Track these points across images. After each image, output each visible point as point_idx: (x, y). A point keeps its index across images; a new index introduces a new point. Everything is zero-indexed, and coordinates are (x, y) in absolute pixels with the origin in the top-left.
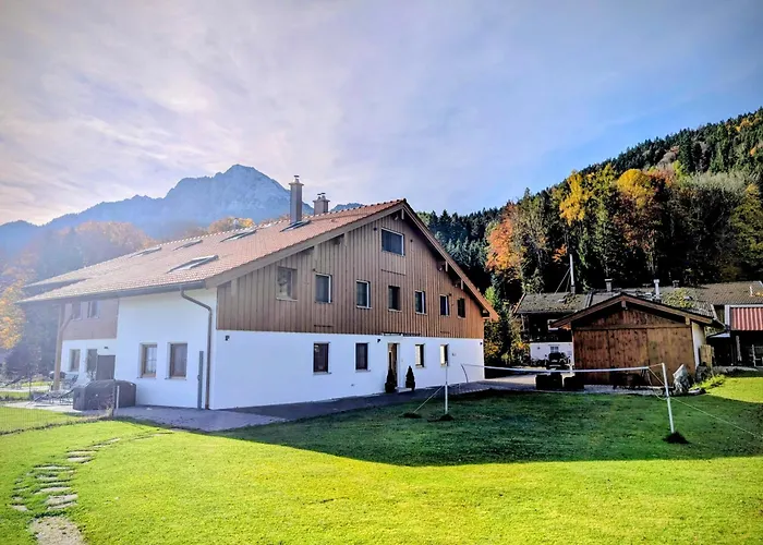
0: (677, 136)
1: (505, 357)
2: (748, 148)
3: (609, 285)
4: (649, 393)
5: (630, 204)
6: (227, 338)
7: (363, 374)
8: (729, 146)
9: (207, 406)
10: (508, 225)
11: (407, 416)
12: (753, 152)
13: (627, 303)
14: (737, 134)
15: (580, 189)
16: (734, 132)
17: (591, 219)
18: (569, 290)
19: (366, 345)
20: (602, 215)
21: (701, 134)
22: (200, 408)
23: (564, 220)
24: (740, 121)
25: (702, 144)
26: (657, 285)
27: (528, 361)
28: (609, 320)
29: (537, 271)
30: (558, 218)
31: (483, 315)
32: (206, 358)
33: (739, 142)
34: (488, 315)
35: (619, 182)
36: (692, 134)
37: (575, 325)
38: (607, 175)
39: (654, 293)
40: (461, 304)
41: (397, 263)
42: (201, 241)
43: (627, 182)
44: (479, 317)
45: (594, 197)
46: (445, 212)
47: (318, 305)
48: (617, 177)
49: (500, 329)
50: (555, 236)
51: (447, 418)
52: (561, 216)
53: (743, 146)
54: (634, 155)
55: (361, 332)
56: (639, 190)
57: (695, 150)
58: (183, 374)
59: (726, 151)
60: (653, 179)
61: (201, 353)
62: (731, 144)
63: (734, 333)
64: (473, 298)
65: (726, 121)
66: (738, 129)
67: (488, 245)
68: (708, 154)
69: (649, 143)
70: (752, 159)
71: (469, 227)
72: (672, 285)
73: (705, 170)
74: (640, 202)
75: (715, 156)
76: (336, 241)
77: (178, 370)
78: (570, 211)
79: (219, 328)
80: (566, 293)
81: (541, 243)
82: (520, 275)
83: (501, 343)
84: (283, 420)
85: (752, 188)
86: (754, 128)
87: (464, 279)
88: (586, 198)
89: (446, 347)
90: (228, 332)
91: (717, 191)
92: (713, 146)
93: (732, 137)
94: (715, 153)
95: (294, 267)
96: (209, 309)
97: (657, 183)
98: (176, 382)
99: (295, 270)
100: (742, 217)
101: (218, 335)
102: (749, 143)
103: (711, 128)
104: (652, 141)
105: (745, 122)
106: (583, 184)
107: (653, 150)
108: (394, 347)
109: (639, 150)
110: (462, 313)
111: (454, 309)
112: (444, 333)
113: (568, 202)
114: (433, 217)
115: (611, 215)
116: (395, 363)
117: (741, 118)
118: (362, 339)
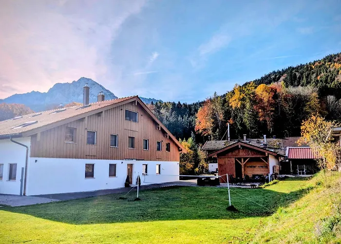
0: (287, 70)
1: (197, 169)
2: (317, 76)
3: (245, 137)
4: (244, 187)
5: (261, 100)
6: (36, 161)
7: (113, 178)
8: (309, 75)
9: (24, 195)
10: (205, 109)
11: (121, 198)
12: (319, 78)
13: (241, 146)
14: (313, 69)
15: (239, 93)
16: (311, 68)
17: (244, 106)
18: (227, 139)
19: (115, 165)
20: (248, 105)
21: (297, 69)
22: (21, 195)
23: (231, 107)
24: (314, 63)
25: (297, 74)
26: (265, 138)
27: (207, 172)
28: (234, 153)
29: (218, 130)
30: (228, 106)
31: (179, 151)
32: (25, 171)
33: (313, 73)
34: (181, 150)
35: (256, 90)
36: (293, 69)
37: (218, 155)
38: (251, 86)
39: (264, 141)
40: (168, 145)
41: (133, 126)
42: (41, 114)
43: (260, 90)
44: (177, 151)
45: (245, 97)
46: (179, 102)
47: (88, 146)
48: (256, 87)
49: (193, 157)
50: (227, 114)
51: (138, 199)
52: (230, 105)
53: (315, 75)
54: (267, 77)
55: (112, 158)
56: (265, 94)
57: (294, 76)
58: (15, 178)
59: (307, 77)
60: (272, 89)
61: (23, 168)
62: (310, 74)
63: (290, 160)
64: (174, 142)
65: (308, 63)
66: (313, 67)
67: (197, 118)
68: (300, 78)
69: (274, 72)
70: (318, 81)
71: (190, 110)
72: (273, 137)
73: (298, 85)
74: (266, 100)
75: (303, 79)
76: (99, 114)
77: (13, 177)
78: (234, 103)
79: (31, 156)
80: (226, 141)
81: (221, 117)
82: (210, 132)
83: (194, 163)
84: (58, 201)
85: (315, 94)
86: (320, 66)
87: (169, 134)
88: (241, 97)
89: (159, 165)
90: (36, 159)
91: (299, 95)
92: (302, 74)
93: (310, 70)
94: (303, 77)
95: (75, 127)
96: (27, 147)
97: (274, 91)
98: (12, 183)
99: (76, 129)
100: (310, 107)
101: (31, 160)
102: (317, 73)
103: (302, 66)
104: (276, 71)
105: (317, 64)
106: (240, 91)
107: (276, 76)
108: (131, 165)
109: (269, 75)
110: (168, 149)
111: (164, 147)
112: (159, 159)
113: (233, 99)
114: (174, 104)
115: (252, 105)
116: (131, 173)
117: (315, 62)
118: (113, 162)
